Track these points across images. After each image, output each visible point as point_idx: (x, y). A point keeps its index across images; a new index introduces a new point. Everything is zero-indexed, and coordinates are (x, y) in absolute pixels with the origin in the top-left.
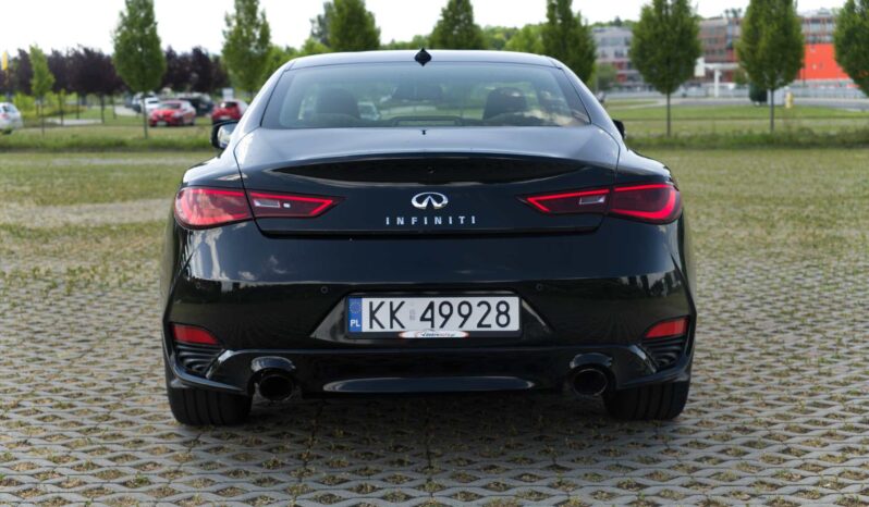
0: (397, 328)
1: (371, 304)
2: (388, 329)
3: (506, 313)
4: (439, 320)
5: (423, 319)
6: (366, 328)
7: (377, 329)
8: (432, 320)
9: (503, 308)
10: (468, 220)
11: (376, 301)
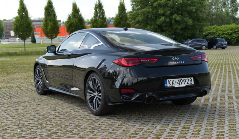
0: (174, 85)
1: (169, 81)
2: (172, 86)
3: (191, 81)
4: (180, 83)
5: (178, 83)
6: (168, 86)
7: (170, 86)
8: (179, 83)
9: (191, 80)
10: (183, 62)
11: (169, 80)
